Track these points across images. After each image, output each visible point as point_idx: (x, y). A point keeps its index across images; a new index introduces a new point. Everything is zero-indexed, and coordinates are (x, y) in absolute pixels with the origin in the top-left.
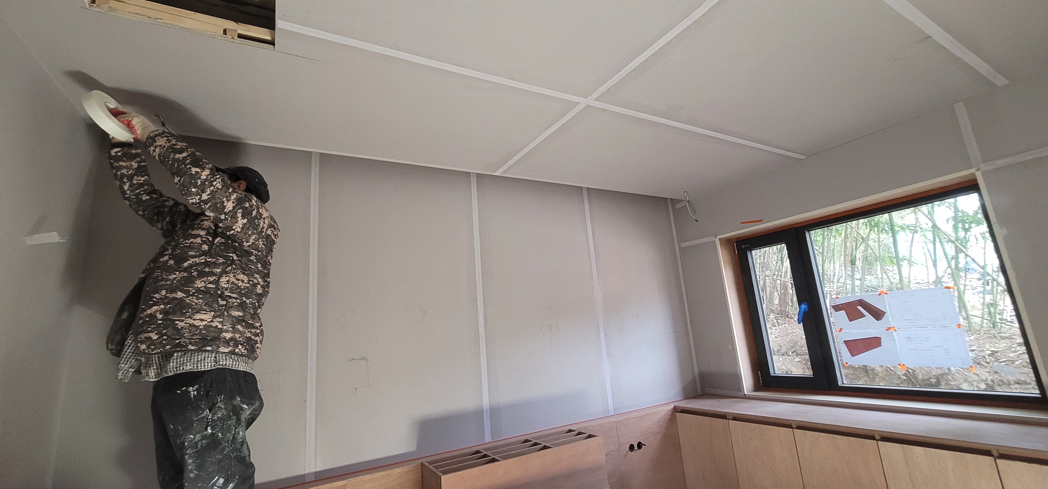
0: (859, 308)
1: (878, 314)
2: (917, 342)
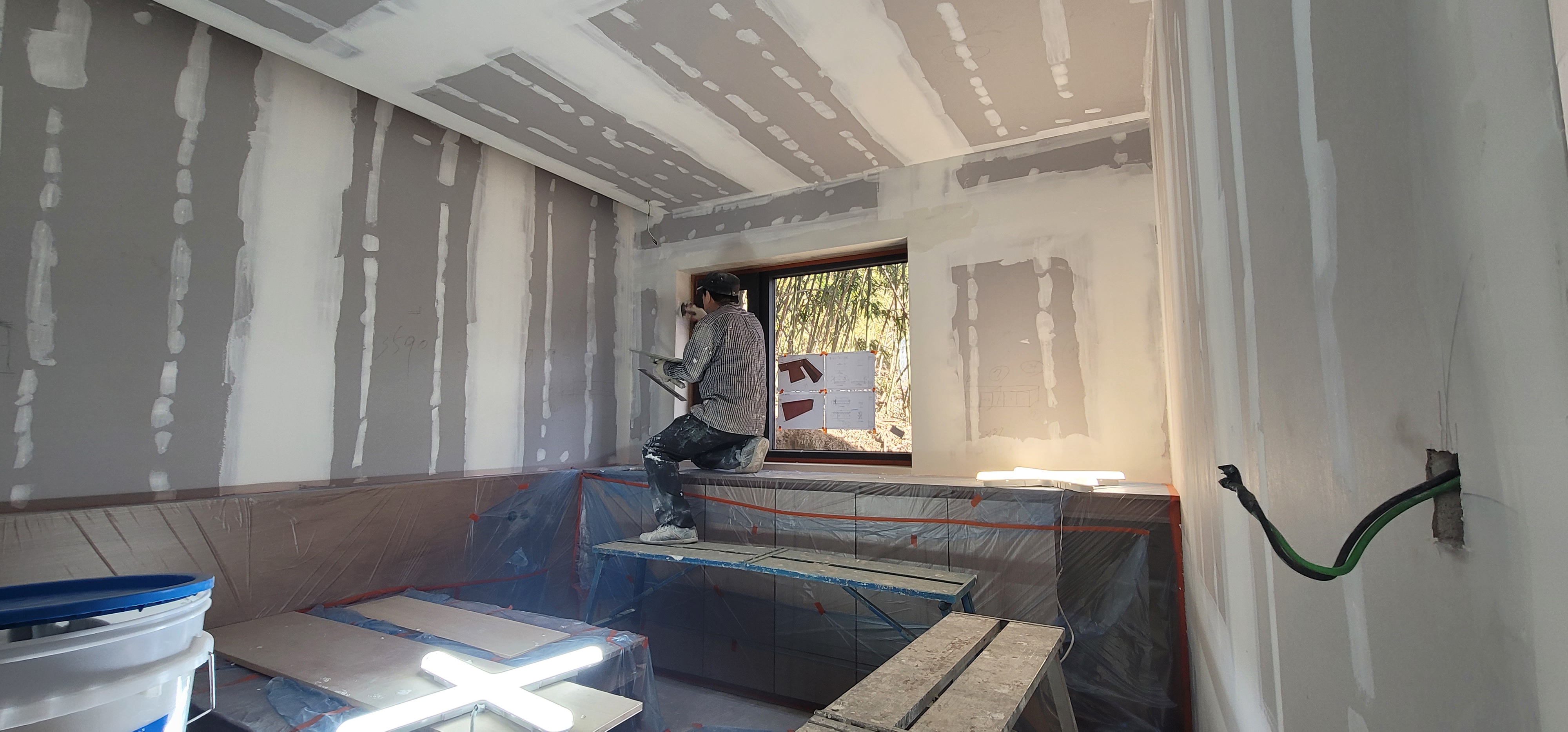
0: (802, 368)
1: (816, 376)
2: (840, 405)
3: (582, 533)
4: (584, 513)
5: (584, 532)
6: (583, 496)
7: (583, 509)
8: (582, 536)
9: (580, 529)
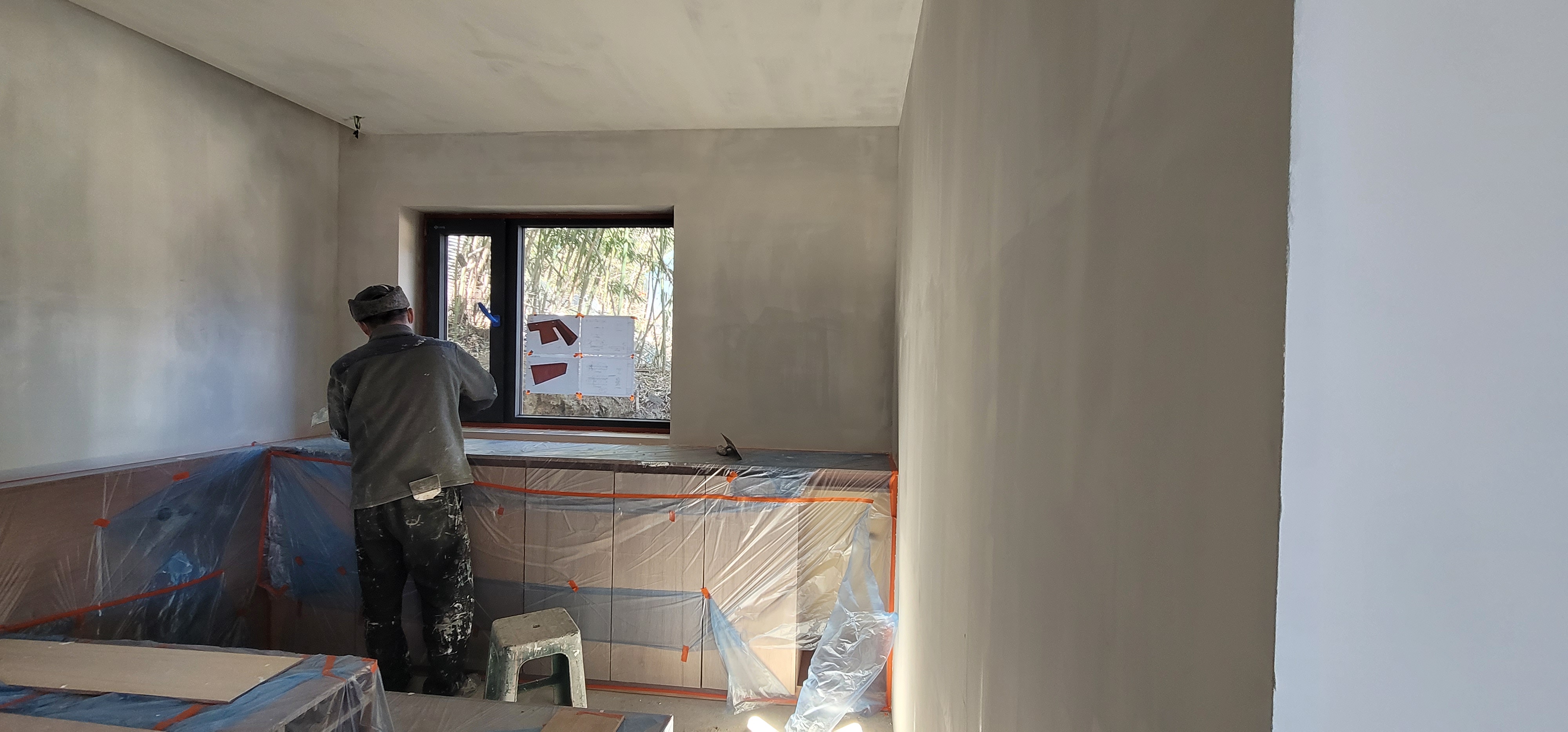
0: (555, 329)
1: (570, 338)
2: (597, 370)
3: (271, 522)
4: (274, 498)
5: (274, 521)
6: (272, 478)
7: (272, 494)
8: (271, 526)
9: (269, 517)
